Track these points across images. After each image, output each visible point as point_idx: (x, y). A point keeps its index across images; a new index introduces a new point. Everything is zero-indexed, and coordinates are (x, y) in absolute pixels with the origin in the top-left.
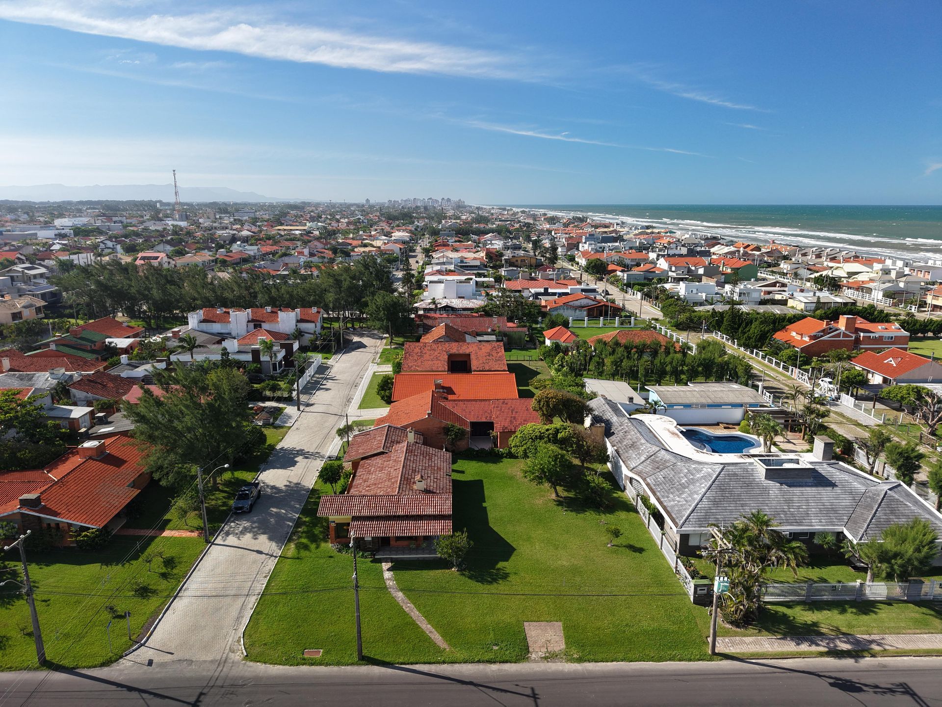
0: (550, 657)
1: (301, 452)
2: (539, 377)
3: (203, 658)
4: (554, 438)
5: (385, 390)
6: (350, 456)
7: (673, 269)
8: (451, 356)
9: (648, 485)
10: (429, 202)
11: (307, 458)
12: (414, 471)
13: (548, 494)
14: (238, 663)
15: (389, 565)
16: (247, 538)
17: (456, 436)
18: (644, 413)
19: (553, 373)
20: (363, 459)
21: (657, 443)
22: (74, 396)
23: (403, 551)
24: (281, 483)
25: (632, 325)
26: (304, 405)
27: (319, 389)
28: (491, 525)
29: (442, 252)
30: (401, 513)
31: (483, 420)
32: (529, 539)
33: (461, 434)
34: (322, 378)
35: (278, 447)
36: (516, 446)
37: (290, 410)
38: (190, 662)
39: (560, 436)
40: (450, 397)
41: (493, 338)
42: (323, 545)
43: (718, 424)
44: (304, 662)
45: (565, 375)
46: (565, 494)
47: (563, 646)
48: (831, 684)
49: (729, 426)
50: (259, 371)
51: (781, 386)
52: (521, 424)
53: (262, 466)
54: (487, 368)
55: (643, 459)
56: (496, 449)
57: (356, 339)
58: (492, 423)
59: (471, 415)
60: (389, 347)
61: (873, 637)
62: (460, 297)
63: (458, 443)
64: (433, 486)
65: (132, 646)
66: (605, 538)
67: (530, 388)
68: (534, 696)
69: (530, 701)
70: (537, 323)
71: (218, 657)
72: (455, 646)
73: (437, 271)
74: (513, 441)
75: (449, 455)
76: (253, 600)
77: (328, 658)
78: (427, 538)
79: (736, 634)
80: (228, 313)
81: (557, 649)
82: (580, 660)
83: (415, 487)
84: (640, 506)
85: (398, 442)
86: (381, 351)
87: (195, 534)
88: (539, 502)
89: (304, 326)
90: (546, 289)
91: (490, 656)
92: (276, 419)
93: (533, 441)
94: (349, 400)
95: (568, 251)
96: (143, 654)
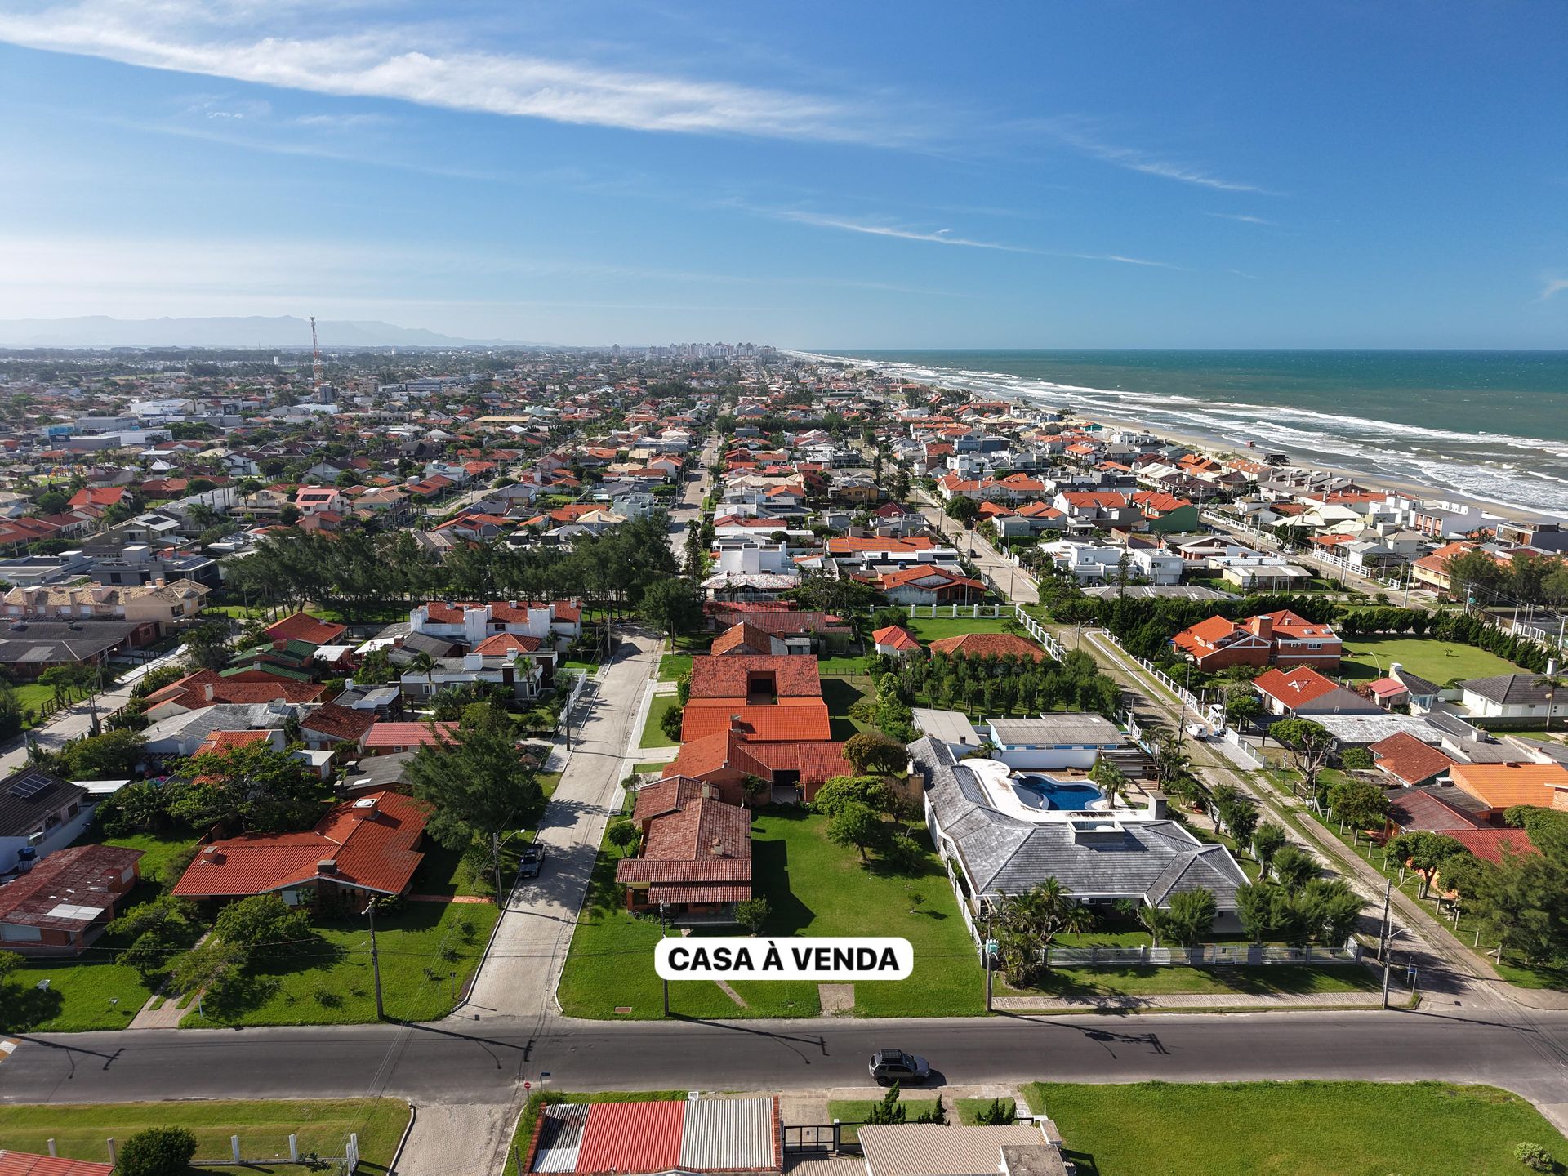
0: (840, 1014)
1: (579, 806)
2: (862, 700)
3: (524, 1014)
4: (863, 796)
5: (671, 724)
6: (640, 814)
7: (1076, 511)
8: (751, 674)
9: (958, 847)
10: (717, 350)
11: (588, 813)
12: (711, 833)
13: (855, 856)
14: (557, 1017)
15: (689, 931)
16: (541, 904)
17: (756, 789)
18: (977, 757)
19: (878, 697)
20: (654, 817)
21: (979, 799)
22: (306, 736)
23: (702, 917)
24: (566, 845)
25: (996, 616)
26: (574, 742)
27: (589, 719)
28: (792, 891)
29: (741, 474)
30: (699, 879)
31: (788, 768)
32: (830, 905)
33: (763, 786)
34: (590, 703)
35: (553, 799)
36: (822, 803)
37: (558, 750)
38: (514, 1017)
39: (869, 791)
40: (751, 737)
41: (806, 641)
42: (619, 911)
43: (1065, 769)
44: (616, 1017)
45: (892, 703)
46: (873, 856)
47: (853, 1005)
48: (1087, 1035)
49: (1079, 770)
50: (512, 696)
51: (1164, 714)
52: (830, 775)
53: (540, 824)
54: (796, 693)
55: (958, 817)
56: (802, 803)
57: (626, 639)
58: (797, 773)
59: (773, 760)
60: (670, 653)
61: (1143, 997)
62: (764, 572)
63: (760, 797)
64: (731, 850)
65: (456, 1004)
66: (908, 904)
67: (849, 717)
68: (822, 1044)
69: (819, 1047)
70: (868, 612)
71: (538, 1013)
72: (753, 1004)
73: (734, 517)
74: (819, 797)
75: (748, 813)
76: (559, 963)
77: (637, 1014)
78: (725, 905)
79: (1016, 994)
80: (461, 609)
81: (847, 1007)
82: (867, 1016)
83: (713, 851)
84: (950, 871)
85: (692, 798)
86: (660, 659)
87: (485, 900)
88: (845, 865)
89: (560, 627)
90: (885, 555)
91: (786, 1012)
92: (544, 763)
93: (841, 797)
94: (627, 735)
95: (929, 469)
96: (468, 1011)
